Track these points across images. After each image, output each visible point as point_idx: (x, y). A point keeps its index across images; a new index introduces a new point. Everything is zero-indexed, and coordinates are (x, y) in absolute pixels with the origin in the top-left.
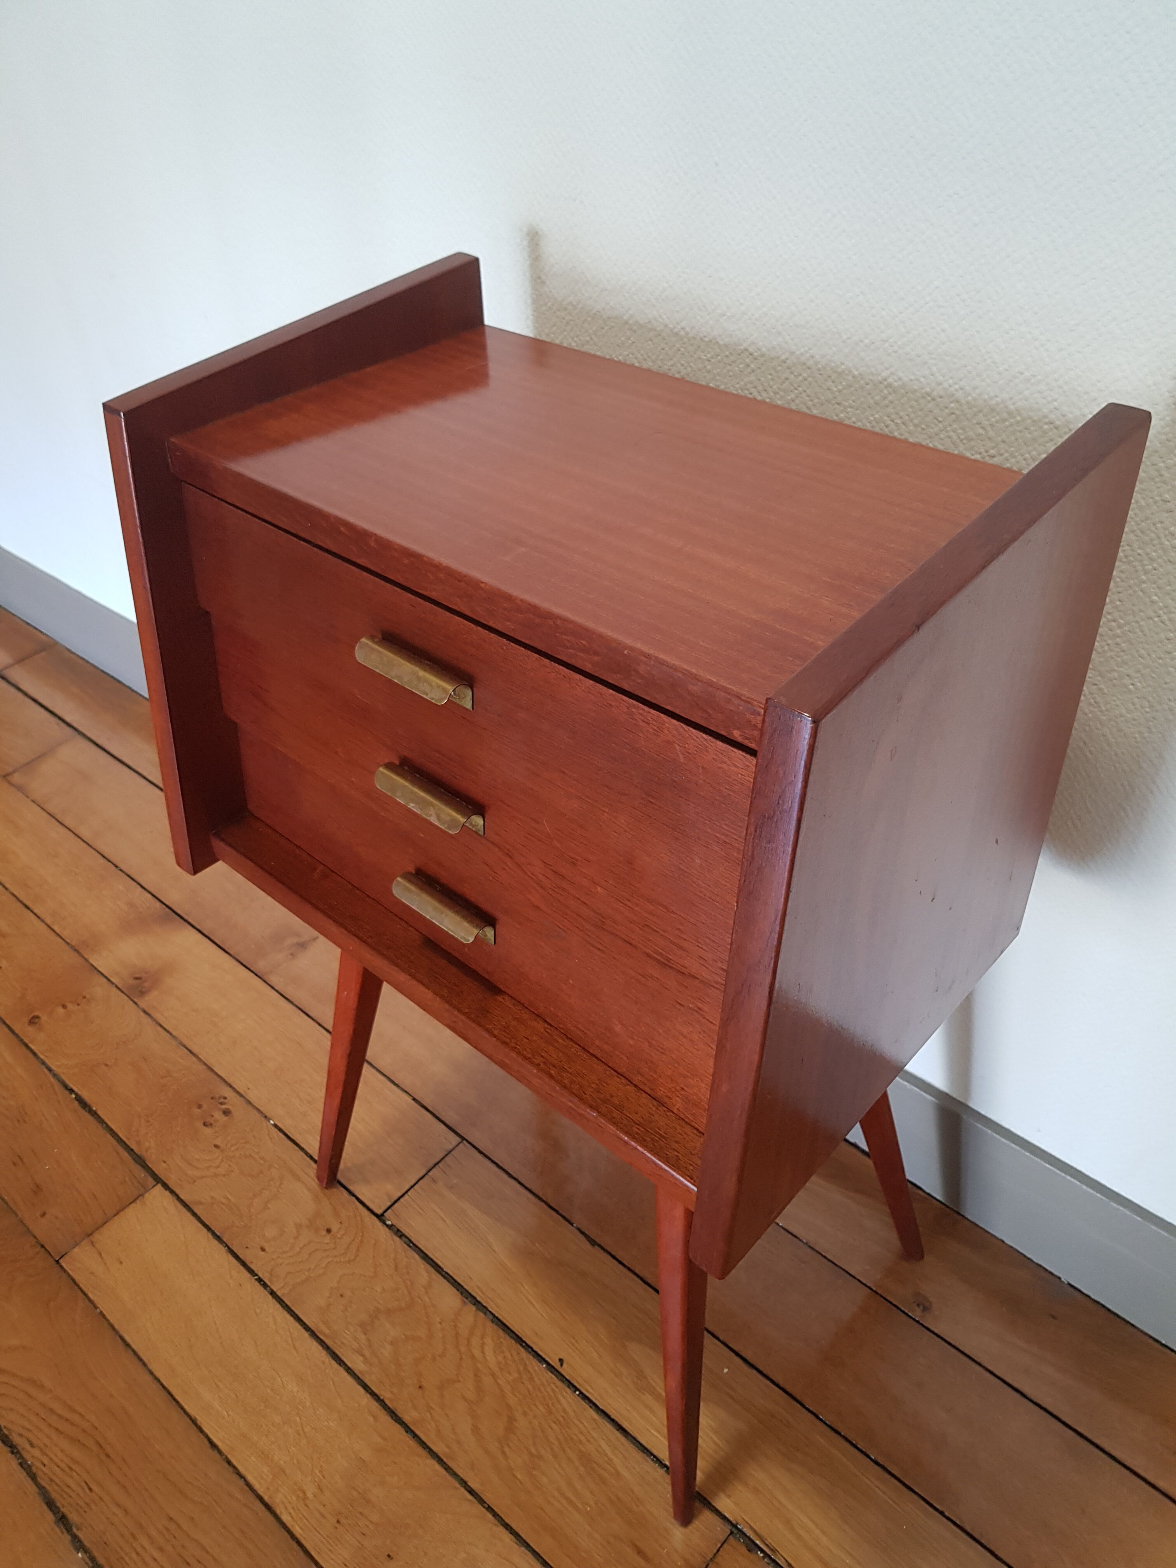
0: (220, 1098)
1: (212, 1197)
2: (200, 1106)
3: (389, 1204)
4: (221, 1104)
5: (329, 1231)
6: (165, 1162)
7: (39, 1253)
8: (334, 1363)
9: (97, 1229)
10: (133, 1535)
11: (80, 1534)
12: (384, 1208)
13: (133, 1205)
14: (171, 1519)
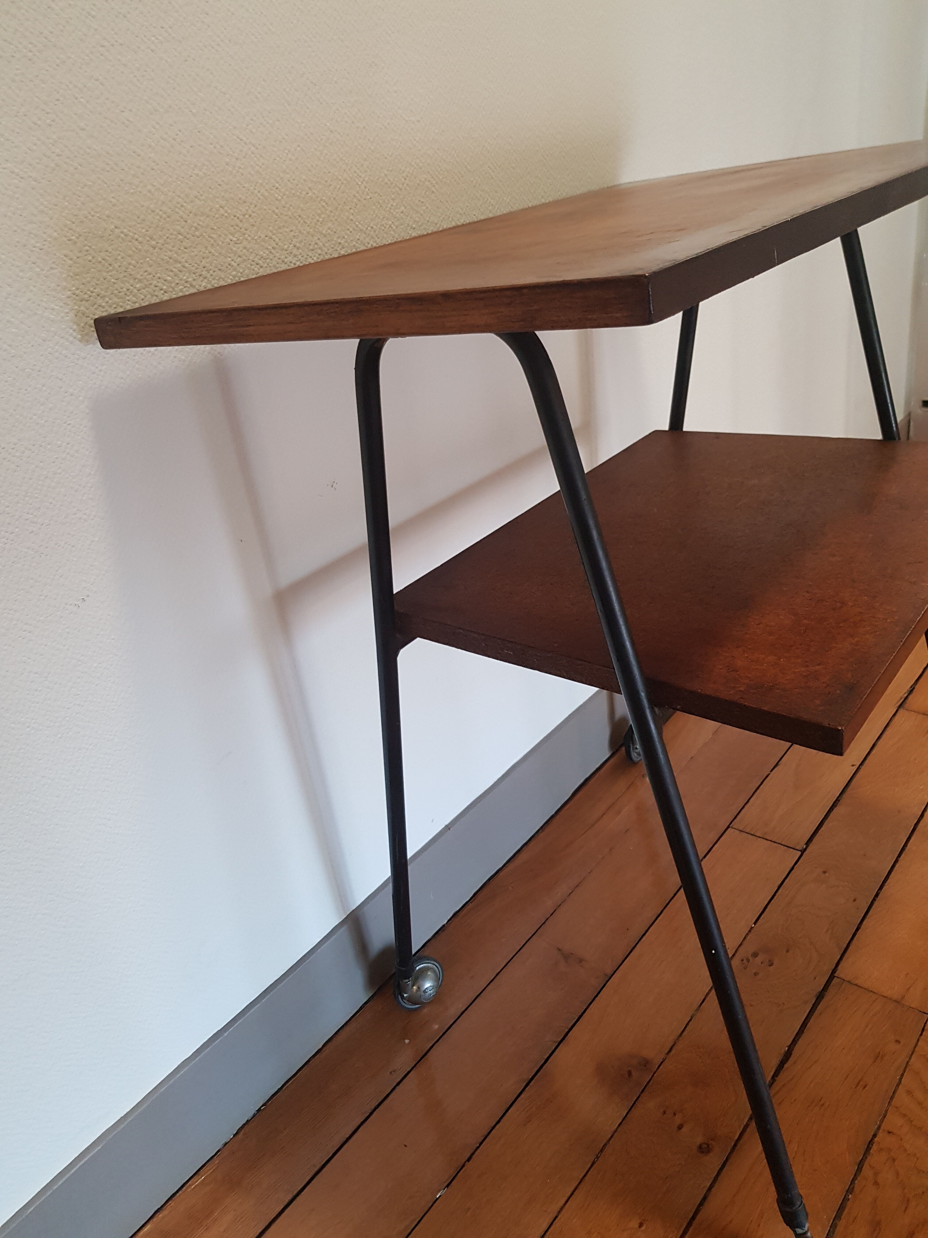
1: (829, 940)
2: (756, 974)
3: (791, 849)
4: (748, 960)
5: (825, 872)
6: (815, 979)
8: (907, 848)
9: (890, 999)
12: (796, 851)
13: (860, 985)
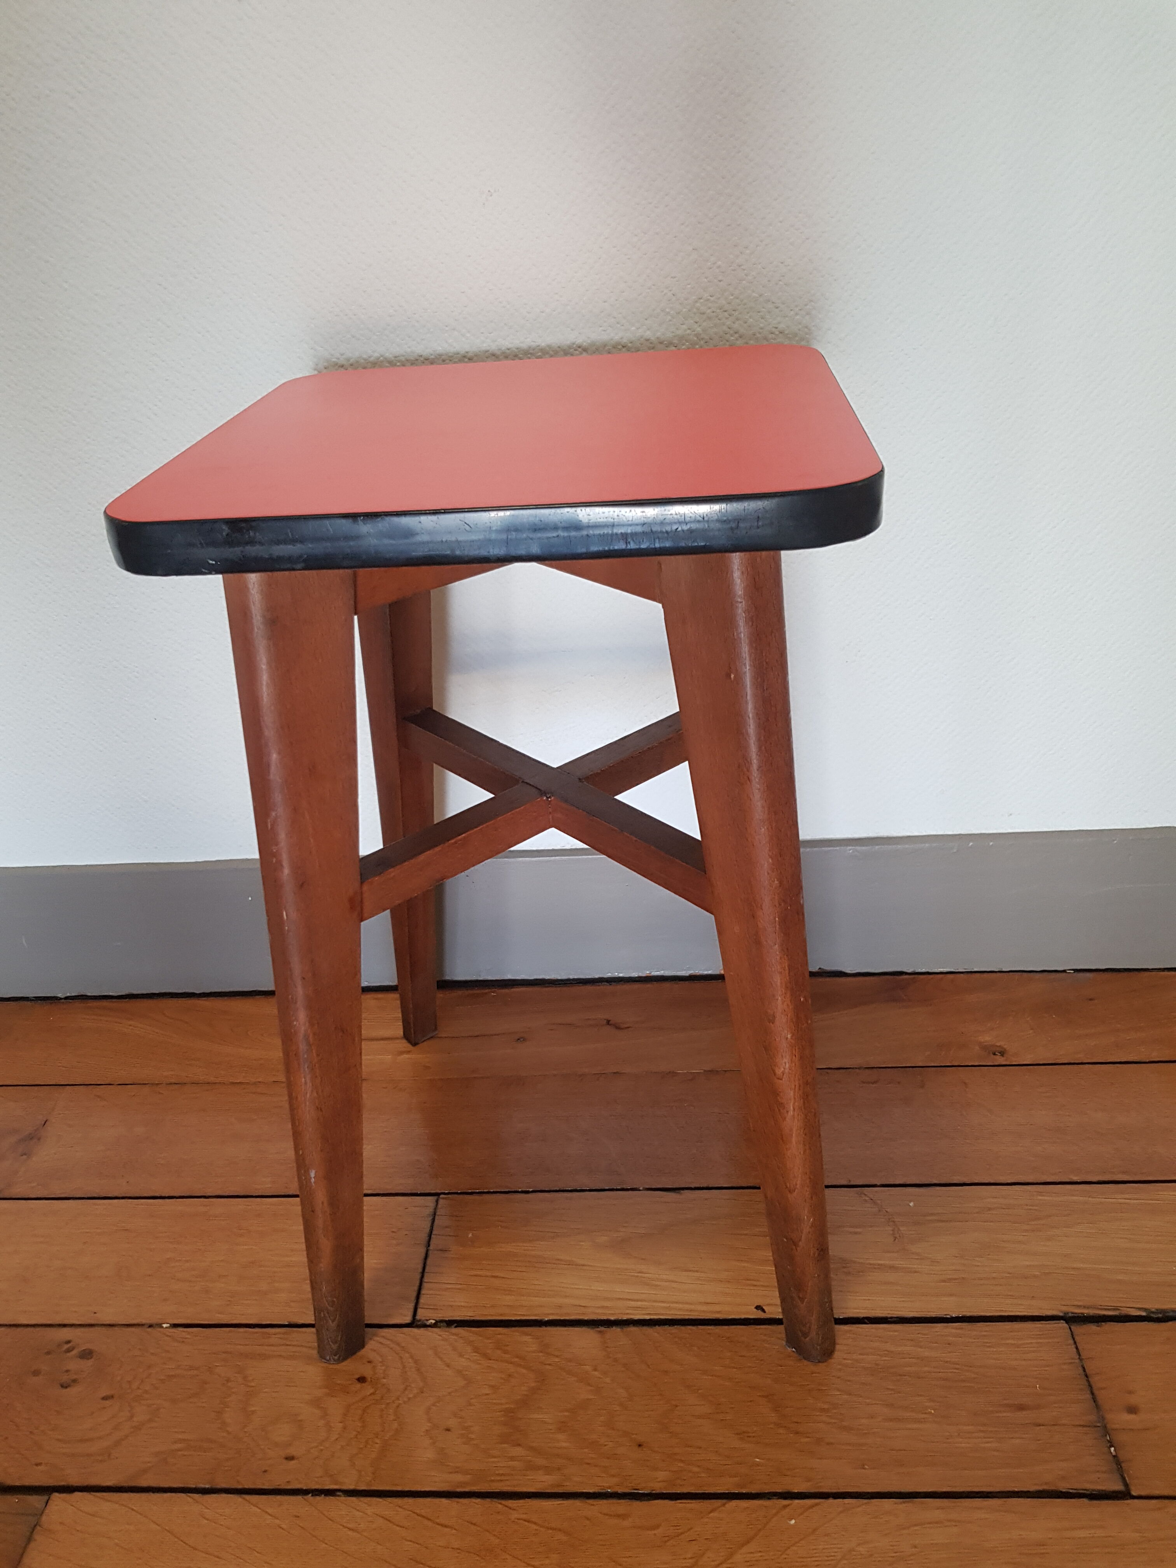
0: (59, 1345)
2: (36, 1373)
4: (68, 1351)
5: (362, 1380)
6: (38, 1464)
8: (510, 1503)
13: (31, 1546)
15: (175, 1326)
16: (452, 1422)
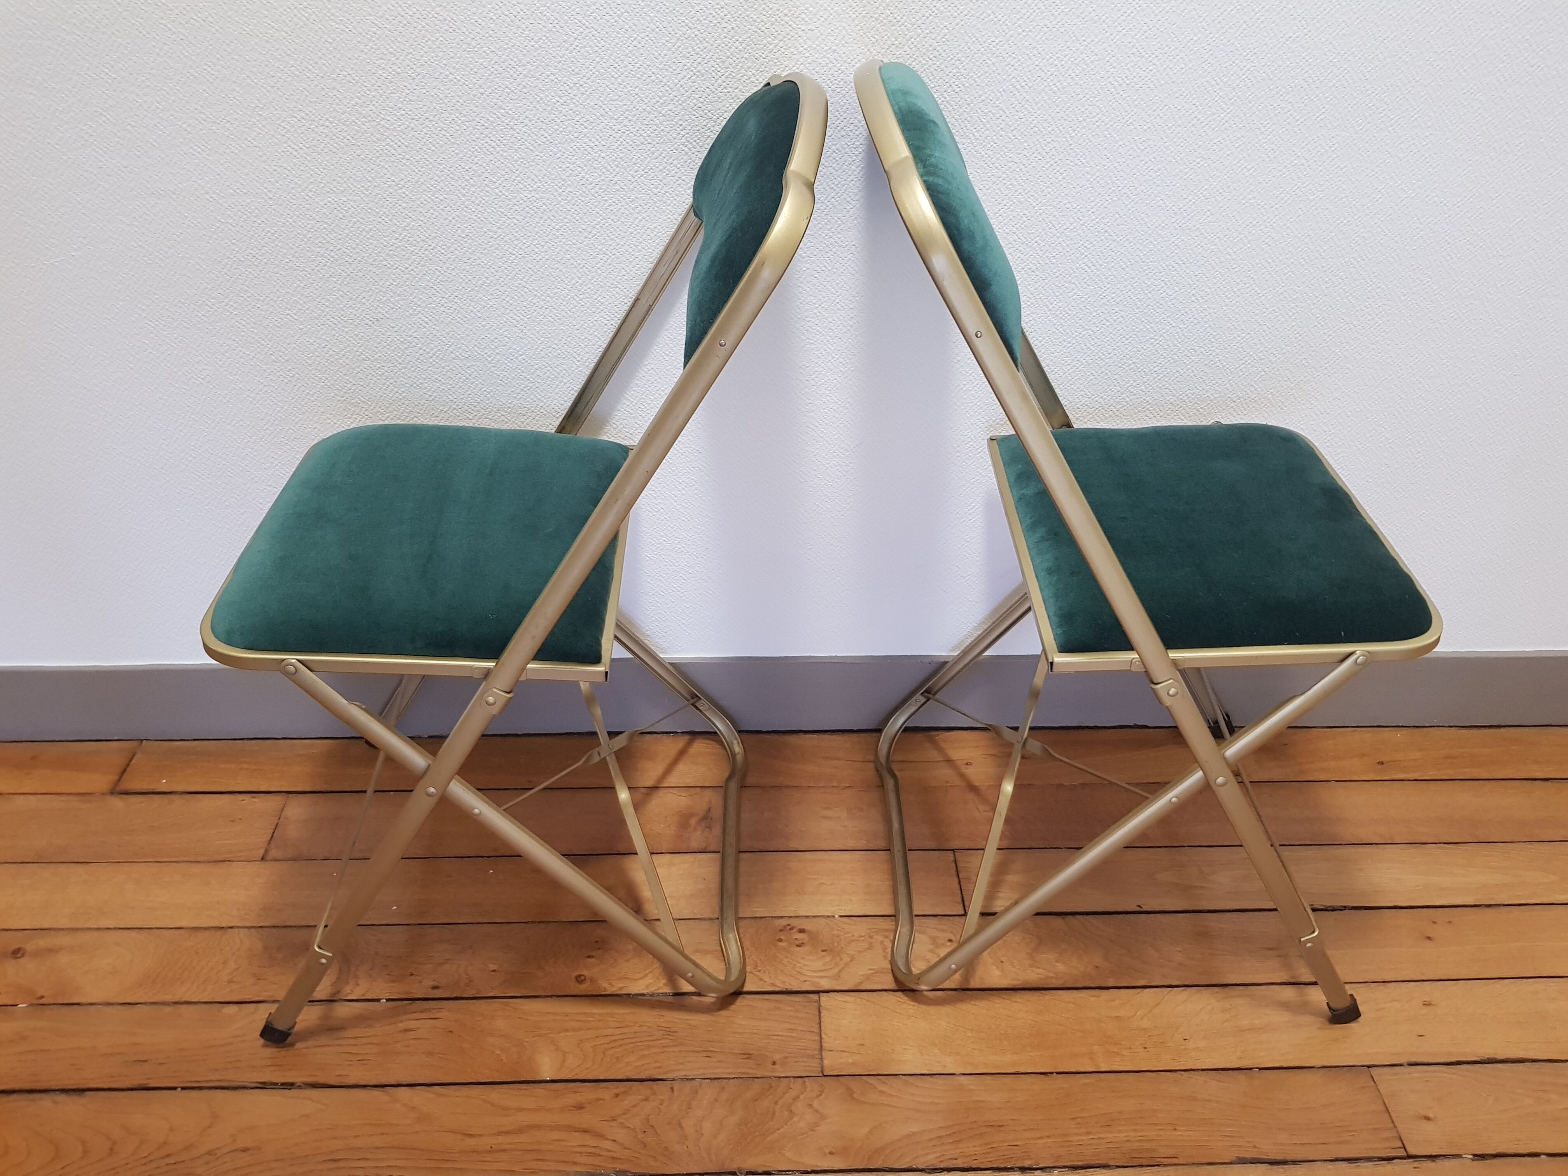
0: (785, 927)
1: (863, 975)
2: (780, 940)
3: (961, 906)
4: (791, 929)
5: (950, 940)
6: (805, 981)
7: (805, 1082)
8: (1043, 992)
9: (821, 1042)
10: (1067, 1141)
11: (1040, 1166)
12: (962, 909)
13: (822, 1015)
14: (1074, 1118)
15: (841, 916)
16: (1003, 959)
